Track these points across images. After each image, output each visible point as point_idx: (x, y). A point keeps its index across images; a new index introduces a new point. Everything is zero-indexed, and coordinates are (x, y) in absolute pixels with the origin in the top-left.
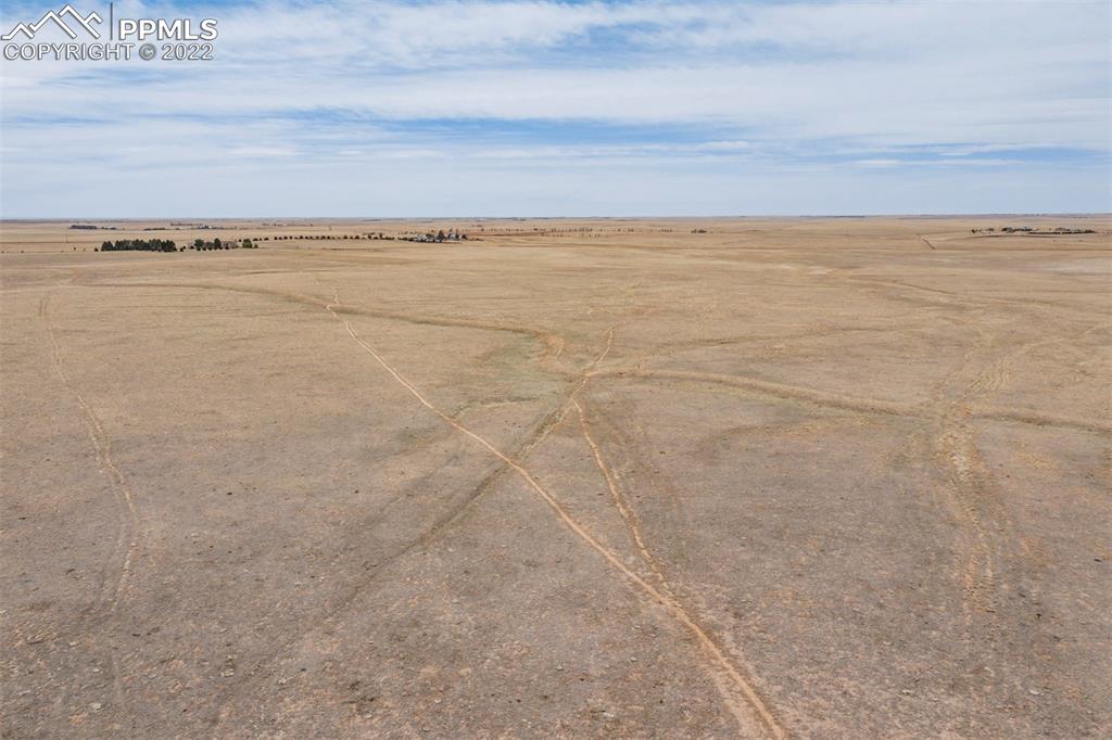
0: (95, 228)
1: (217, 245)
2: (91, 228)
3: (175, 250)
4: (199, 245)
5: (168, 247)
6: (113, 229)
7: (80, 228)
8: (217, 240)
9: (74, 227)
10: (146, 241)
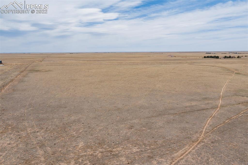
0: (211, 53)
1: (230, 57)
2: (210, 53)
3: (219, 58)
4: (225, 57)
5: (217, 57)
6: (215, 53)
7: (207, 53)
8: (230, 56)
9: (206, 53)
10: (213, 56)
